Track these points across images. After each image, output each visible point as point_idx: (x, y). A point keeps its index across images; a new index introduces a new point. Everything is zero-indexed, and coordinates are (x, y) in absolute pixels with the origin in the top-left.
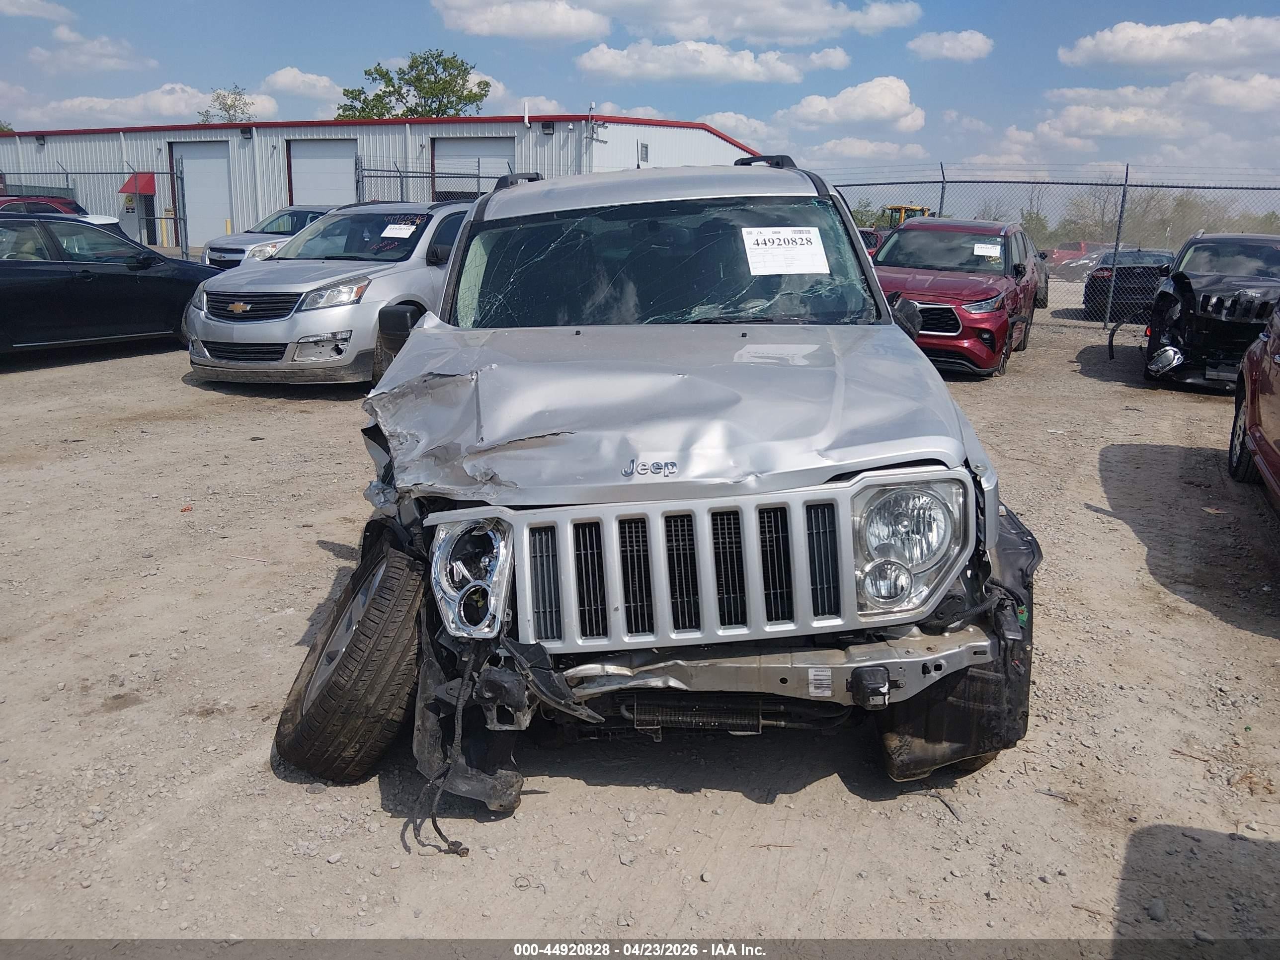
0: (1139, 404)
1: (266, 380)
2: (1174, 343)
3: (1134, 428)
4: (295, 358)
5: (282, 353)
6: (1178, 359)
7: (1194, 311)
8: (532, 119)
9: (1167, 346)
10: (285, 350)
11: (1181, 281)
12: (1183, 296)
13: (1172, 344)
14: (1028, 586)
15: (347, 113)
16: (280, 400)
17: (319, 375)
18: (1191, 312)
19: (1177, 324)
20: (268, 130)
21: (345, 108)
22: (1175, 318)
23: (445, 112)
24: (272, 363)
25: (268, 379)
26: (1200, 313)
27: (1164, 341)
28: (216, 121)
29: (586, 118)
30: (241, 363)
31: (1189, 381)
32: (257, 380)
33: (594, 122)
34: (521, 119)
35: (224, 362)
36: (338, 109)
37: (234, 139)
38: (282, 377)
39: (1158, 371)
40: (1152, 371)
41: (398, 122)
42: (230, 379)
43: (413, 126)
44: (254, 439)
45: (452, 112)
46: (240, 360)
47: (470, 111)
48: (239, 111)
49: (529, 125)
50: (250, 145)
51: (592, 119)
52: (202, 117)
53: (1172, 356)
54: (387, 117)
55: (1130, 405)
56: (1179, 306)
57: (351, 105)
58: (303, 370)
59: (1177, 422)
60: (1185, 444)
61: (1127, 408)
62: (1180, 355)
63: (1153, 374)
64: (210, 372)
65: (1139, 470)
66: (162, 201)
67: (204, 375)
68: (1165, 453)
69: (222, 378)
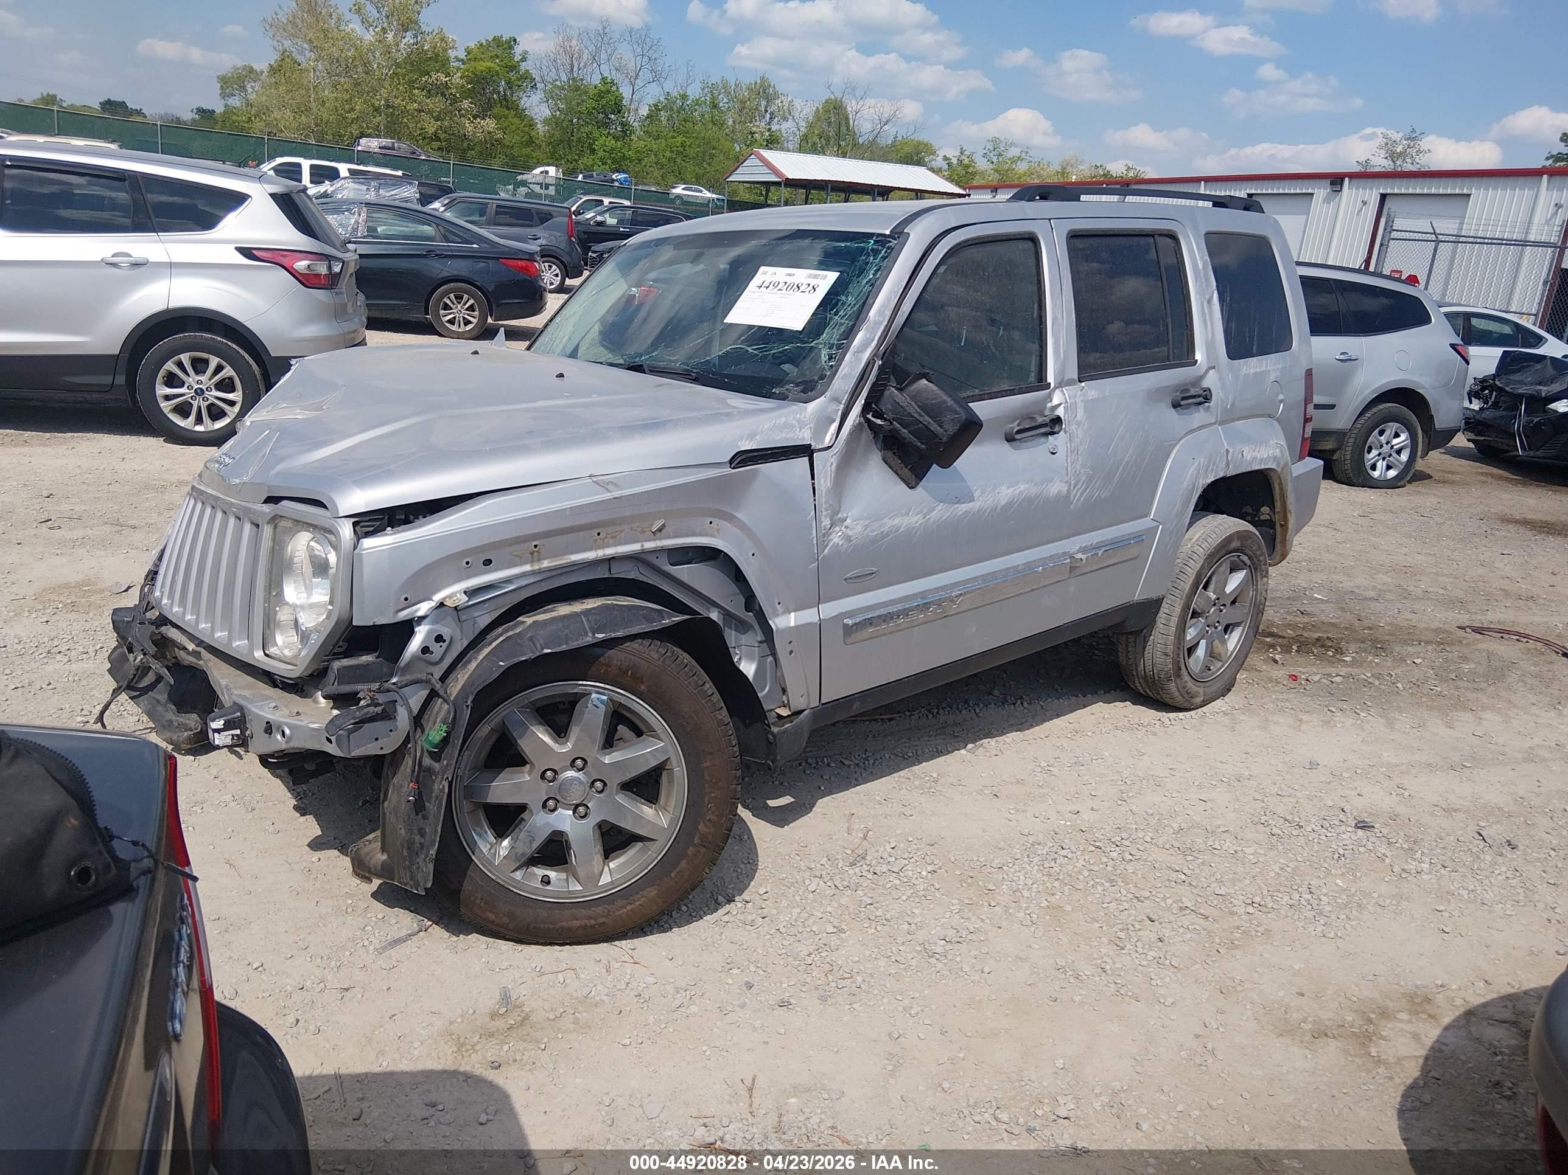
20: (1362, 181)
37: (1321, 191)
48: (1409, 160)
50: (1337, 199)
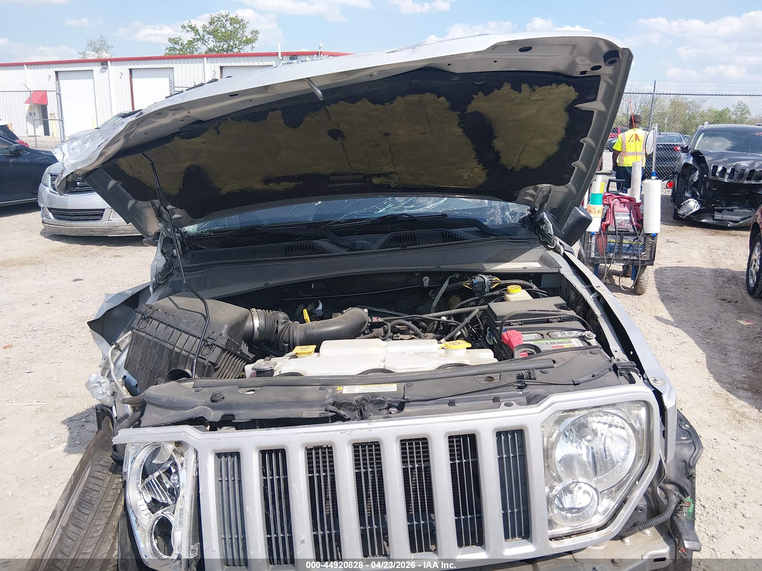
0: (675, 238)
1: (91, 234)
2: (694, 196)
3: (676, 257)
4: (111, 219)
5: (101, 215)
6: (697, 207)
7: (707, 176)
8: (283, 54)
9: (689, 198)
10: (103, 213)
11: (698, 156)
12: (699, 165)
13: (692, 197)
14: (691, 476)
15: (171, 52)
16: (102, 247)
17: (128, 230)
18: (705, 176)
19: (695, 184)
20: (117, 63)
21: (171, 49)
22: (695, 180)
23: (231, 51)
24: (94, 223)
25: (92, 233)
26: (711, 177)
27: (687, 195)
28: (89, 58)
29: (317, 54)
30: (73, 223)
31: (704, 221)
32: (85, 234)
33: (322, 55)
34: (277, 54)
35: (63, 222)
36: (166, 49)
37: (97, 68)
38: (102, 232)
39: (684, 215)
40: (680, 215)
41: (201, 57)
42: (67, 234)
43: (209, 59)
44: (75, 280)
45: (236, 50)
46: (73, 220)
47: (247, 49)
49: (281, 58)
50: (107, 72)
51: (321, 54)
52: (81, 56)
53: (693, 205)
54: (196, 54)
55: (671, 239)
56: (697, 173)
57: (174, 48)
58: (116, 227)
59: (703, 251)
60: (712, 267)
61: (668, 241)
62: (698, 204)
63: (681, 216)
64: (54, 229)
65: (687, 290)
66: (52, 108)
67: (50, 231)
68: (701, 275)
69: (62, 233)
